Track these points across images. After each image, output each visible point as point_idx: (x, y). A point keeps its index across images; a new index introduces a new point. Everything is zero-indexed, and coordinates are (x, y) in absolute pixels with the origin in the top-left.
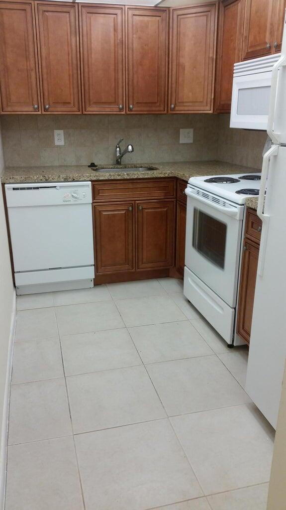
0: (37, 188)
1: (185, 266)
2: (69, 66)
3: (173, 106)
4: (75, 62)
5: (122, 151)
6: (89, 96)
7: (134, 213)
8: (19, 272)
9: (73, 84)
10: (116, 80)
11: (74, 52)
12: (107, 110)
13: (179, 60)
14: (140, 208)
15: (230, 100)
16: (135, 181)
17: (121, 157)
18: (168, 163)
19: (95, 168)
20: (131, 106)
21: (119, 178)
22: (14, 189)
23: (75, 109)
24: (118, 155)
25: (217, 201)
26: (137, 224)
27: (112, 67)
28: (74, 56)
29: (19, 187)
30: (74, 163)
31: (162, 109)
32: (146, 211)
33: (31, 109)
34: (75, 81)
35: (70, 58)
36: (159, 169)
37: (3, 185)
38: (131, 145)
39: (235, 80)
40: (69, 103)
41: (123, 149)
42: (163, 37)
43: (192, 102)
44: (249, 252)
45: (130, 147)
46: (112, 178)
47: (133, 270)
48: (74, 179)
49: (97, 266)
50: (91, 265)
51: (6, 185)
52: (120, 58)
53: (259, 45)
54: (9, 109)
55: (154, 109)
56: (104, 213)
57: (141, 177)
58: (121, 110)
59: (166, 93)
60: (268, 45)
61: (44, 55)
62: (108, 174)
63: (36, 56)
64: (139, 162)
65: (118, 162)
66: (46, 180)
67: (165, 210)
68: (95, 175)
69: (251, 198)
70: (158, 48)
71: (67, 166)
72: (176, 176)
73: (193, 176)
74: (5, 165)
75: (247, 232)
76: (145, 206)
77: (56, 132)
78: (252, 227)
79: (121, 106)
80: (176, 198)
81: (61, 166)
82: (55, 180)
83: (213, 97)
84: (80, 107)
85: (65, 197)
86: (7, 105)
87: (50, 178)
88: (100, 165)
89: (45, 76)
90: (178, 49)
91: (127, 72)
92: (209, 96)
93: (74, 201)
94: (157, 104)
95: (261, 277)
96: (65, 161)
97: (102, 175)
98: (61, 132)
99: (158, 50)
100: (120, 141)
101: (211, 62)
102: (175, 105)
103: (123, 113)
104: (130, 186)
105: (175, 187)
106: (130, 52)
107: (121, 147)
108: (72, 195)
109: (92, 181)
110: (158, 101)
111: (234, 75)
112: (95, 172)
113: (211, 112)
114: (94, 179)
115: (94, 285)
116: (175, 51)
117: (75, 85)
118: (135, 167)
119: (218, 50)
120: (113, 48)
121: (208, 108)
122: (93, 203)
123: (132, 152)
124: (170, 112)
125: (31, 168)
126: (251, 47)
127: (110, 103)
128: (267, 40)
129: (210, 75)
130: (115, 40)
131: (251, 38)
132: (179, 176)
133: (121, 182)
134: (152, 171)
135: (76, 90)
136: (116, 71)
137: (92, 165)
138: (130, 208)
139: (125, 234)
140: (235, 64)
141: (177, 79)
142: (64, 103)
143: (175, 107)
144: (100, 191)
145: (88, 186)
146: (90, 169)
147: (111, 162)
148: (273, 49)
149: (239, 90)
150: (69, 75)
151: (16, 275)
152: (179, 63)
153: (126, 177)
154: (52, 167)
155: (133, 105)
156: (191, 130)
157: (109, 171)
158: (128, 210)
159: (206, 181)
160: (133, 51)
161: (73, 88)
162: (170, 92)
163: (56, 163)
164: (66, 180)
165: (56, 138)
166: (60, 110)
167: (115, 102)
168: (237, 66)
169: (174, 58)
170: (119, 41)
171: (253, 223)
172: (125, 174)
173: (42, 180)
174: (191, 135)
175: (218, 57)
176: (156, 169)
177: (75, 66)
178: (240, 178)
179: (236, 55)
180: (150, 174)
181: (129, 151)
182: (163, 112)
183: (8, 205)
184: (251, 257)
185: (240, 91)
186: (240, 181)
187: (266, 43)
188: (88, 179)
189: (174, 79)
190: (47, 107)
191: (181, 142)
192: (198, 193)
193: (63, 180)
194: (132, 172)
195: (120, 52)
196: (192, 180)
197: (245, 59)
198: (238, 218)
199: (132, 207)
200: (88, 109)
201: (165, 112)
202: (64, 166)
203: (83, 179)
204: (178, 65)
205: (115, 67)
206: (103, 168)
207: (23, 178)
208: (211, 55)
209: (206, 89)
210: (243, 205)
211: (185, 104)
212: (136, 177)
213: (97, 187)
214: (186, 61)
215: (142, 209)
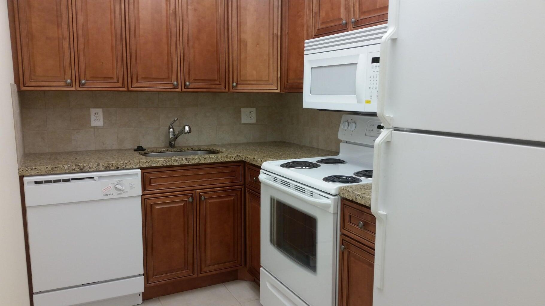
0: (68, 180)
1: (262, 267)
2: (112, 37)
3: (235, 84)
4: (119, 31)
5: (176, 132)
6: (137, 71)
7: (195, 204)
8: (40, 293)
9: (117, 58)
10: (169, 54)
11: (118, 20)
12: (159, 86)
13: (240, 36)
14: (203, 198)
15: (302, 78)
16: (196, 167)
17: (175, 139)
18: (230, 145)
19: (143, 152)
20: (188, 83)
21: (176, 164)
22: (36, 183)
23: (120, 85)
24: (171, 136)
25: (302, 191)
26: (198, 217)
27: (164, 40)
28: (118, 25)
29: (44, 180)
30: (115, 147)
31: (223, 87)
32: (210, 201)
33: (62, 84)
34: (119, 54)
35: (113, 27)
36: (222, 152)
37: (21, 178)
38: (188, 126)
39: (306, 58)
40: (111, 78)
41: (177, 130)
42: (221, 10)
43: (257, 80)
44: (349, 252)
45: (187, 128)
46: (168, 164)
47: (195, 276)
48: (118, 168)
49: (146, 275)
50: (140, 275)
51: (25, 179)
52: (173, 30)
53: (332, 21)
54: (33, 84)
55: (213, 86)
56: (157, 207)
57: (203, 162)
58: (176, 87)
59: (227, 70)
60: (344, 21)
61: (80, 22)
62: (163, 160)
63: (71, 23)
64: (196, 144)
65: (171, 144)
66: (81, 169)
67: (232, 198)
68: (145, 161)
69: (346, 187)
70: (217, 21)
71: (106, 151)
72: (243, 160)
73: (266, 161)
74: (24, 151)
75: (343, 227)
76: (207, 196)
77: (93, 111)
78: (350, 221)
79: (175, 83)
80: (244, 184)
81: (97, 151)
82: (92, 170)
83: (279, 76)
84: (126, 83)
85: (105, 190)
86: (31, 80)
87: (86, 168)
88: (149, 148)
89: (81, 47)
90: (239, 24)
91: (181, 46)
92: (275, 73)
93: (118, 194)
94: (216, 82)
95: (381, 290)
96: (104, 144)
97: (155, 161)
98: (100, 111)
99: (216, 23)
100: (174, 121)
101: (275, 39)
102: (237, 83)
103: (177, 90)
104: (190, 173)
105: (242, 172)
106: (185, 24)
107: (174, 128)
108: (115, 187)
109: (141, 169)
110: (217, 78)
111: (305, 53)
112: (144, 157)
113: (278, 91)
114: (145, 166)
115: (143, 300)
116: (235, 26)
117: (119, 58)
118: (193, 150)
119: (283, 26)
120: (164, 18)
121: (274, 87)
122: (143, 195)
123: (189, 133)
124: (231, 90)
125: (59, 154)
126: (323, 23)
127: (162, 79)
128: (342, 16)
129: (275, 53)
130: (167, 11)
131: (323, 14)
132: (248, 160)
133: (179, 168)
134: (216, 155)
135: (120, 64)
136: (169, 44)
137: (139, 149)
138: (190, 199)
139: (184, 230)
140: (306, 41)
141: (239, 55)
142: (105, 78)
143: (237, 85)
144: (152, 180)
145: (137, 174)
146: (136, 152)
147: (163, 145)
148: (351, 26)
149: (312, 68)
150: (112, 47)
151: (34, 296)
152: (240, 39)
153: (185, 162)
154: (87, 153)
155: (190, 82)
156: (254, 110)
157: (163, 156)
158: (187, 201)
159: (282, 166)
160: (188, 24)
161: (117, 62)
162: (231, 69)
163: (93, 148)
164: (107, 169)
165: (93, 118)
166: (99, 85)
167: (169, 78)
168: (308, 43)
169: (235, 33)
170: (172, 12)
171: (350, 216)
172: (183, 160)
173: (74, 170)
174: (254, 115)
175: (283, 33)
176: (218, 152)
177: (119, 36)
178: (318, 161)
179: (305, 31)
180: (213, 158)
181: (186, 132)
182: (224, 90)
183: (27, 204)
184: (352, 259)
185: (313, 70)
186: (320, 166)
187: (341, 19)
188: (137, 167)
189: (235, 55)
190: (83, 81)
191: (242, 122)
192: (275, 180)
193: (103, 169)
194: (191, 157)
195: (173, 23)
196: (266, 165)
197: (316, 36)
198: (331, 210)
199: (193, 198)
200: (135, 85)
201: (227, 90)
202: (103, 150)
203: (130, 166)
204: (239, 41)
205: (168, 39)
206: (153, 152)
207: (49, 169)
208: (275, 32)
209: (271, 67)
210: (336, 195)
211: (249, 82)
212: (196, 162)
213: (147, 175)
214: (248, 36)
215: (205, 198)
